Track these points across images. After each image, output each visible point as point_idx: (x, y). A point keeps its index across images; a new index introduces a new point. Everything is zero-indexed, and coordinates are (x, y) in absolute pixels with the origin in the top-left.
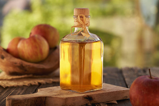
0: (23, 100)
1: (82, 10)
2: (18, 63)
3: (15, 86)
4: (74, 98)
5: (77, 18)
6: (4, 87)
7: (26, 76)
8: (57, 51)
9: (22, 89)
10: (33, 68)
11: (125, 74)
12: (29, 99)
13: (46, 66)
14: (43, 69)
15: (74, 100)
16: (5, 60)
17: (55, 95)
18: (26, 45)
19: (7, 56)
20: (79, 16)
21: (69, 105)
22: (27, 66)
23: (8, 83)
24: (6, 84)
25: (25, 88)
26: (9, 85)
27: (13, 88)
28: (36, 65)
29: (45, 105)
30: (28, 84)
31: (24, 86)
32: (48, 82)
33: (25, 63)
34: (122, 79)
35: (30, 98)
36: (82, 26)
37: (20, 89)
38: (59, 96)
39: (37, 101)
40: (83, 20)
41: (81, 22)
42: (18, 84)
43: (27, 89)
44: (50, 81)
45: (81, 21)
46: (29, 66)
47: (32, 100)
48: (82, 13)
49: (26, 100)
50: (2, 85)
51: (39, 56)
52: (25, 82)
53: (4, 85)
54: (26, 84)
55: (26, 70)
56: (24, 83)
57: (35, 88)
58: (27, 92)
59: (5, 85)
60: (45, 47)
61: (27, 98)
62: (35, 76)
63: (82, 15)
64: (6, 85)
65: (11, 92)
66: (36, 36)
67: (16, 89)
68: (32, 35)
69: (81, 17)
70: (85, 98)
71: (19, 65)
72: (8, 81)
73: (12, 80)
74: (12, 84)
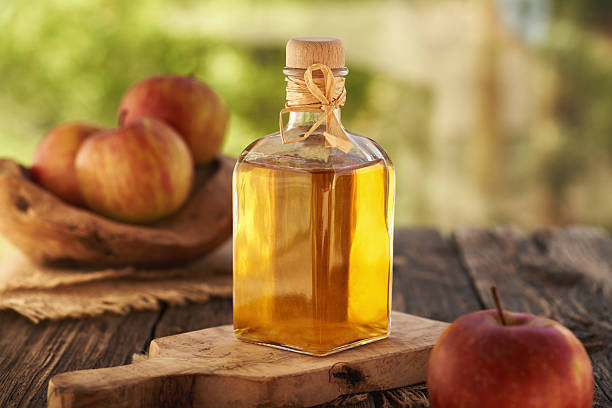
0: (115, 390)
1: (319, 49)
2: (82, 226)
3: (75, 315)
4: (299, 378)
5: (301, 77)
6: (36, 321)
7: (109, 273)
8: (221, 176)
9: (103, 329)
10: (138, 244)
11: (471, 262)
12: (134, 386)
13: (182, 237)
14: (175, 249)
15: (301, 385)
16: (32, 213)
17: (228, 368)
18: (109, 158)
19: (38, 200)
20: (308, 73)
21: (281, 405)
22: (112, 237)
23: (49, 304)
24: (42, 308)
25: (113, 324)
26: (52, 315)
27: (69, 326)
28: (146, 234)
29: (191, 404)
30: (123, 309)
31: (107, 313)
32: (194, 297)
33: (110, 227)
34: (464, 282)
35: (136, 382)
36: (319, 105)
37: (93, 327)
38: (242, 373)
39: (161, 392)
40: (322, 86)
41: (317, 93)
42: (84, 307)
43: (119, 328)
44: (201, 292)
45: (318, 90)
46: (122, 236)
47: (146, 390)
48: (321, 60)
49: (126, 392)
50: (29, 313)
51: (160, 197)
52: (110, 298)
53: (33, 313)
54: (116, 308)
55: (108, 253)
56: (107, 303)
57: (151, 324)
58: (122, 340)
59: (37, 312)
60: (181, 166)
61: (130, 383)
62: (143, 274)
63: (322, 67)
64: (41, 314)
65: (63, 342)
66: (147, 122)
67: (81, 330)
68: (129, 119)
69: (318, 74)
70: (335, 375)
71: (84, 233)
72: (47, 297)
73: (60, 289)
74: (63, 307)
